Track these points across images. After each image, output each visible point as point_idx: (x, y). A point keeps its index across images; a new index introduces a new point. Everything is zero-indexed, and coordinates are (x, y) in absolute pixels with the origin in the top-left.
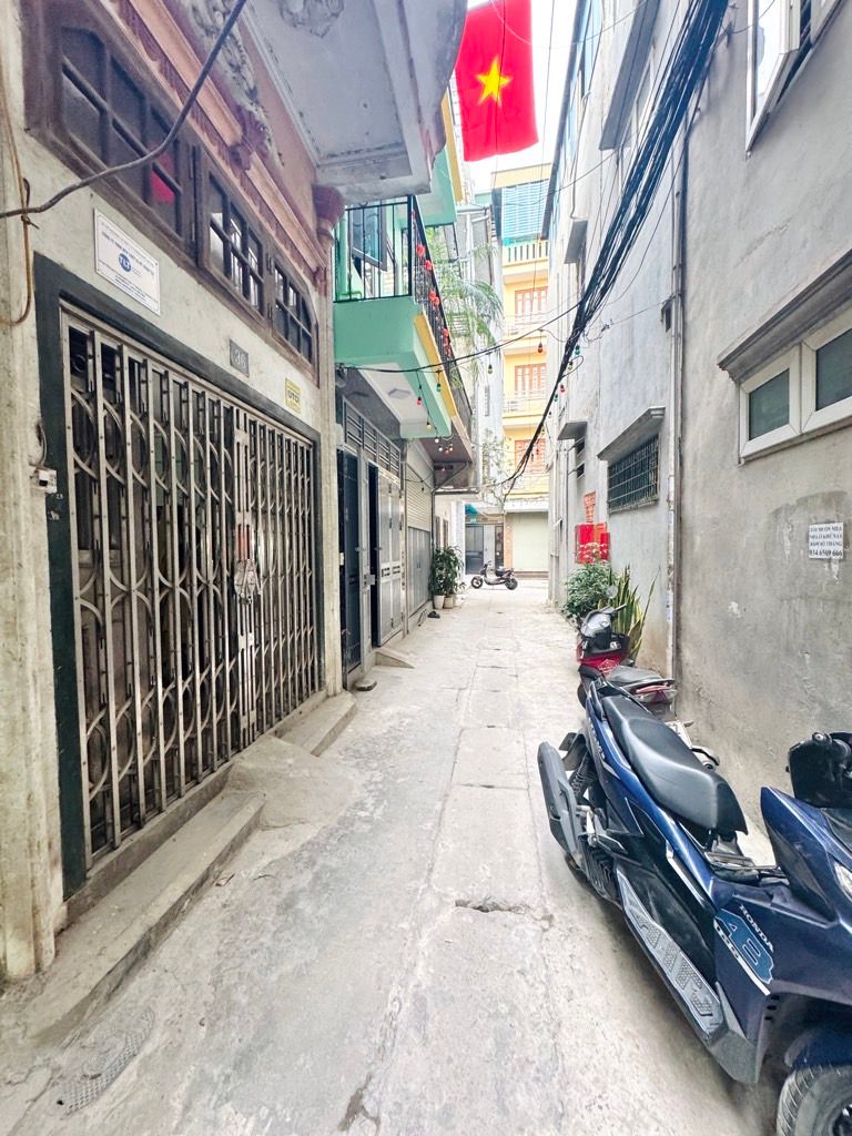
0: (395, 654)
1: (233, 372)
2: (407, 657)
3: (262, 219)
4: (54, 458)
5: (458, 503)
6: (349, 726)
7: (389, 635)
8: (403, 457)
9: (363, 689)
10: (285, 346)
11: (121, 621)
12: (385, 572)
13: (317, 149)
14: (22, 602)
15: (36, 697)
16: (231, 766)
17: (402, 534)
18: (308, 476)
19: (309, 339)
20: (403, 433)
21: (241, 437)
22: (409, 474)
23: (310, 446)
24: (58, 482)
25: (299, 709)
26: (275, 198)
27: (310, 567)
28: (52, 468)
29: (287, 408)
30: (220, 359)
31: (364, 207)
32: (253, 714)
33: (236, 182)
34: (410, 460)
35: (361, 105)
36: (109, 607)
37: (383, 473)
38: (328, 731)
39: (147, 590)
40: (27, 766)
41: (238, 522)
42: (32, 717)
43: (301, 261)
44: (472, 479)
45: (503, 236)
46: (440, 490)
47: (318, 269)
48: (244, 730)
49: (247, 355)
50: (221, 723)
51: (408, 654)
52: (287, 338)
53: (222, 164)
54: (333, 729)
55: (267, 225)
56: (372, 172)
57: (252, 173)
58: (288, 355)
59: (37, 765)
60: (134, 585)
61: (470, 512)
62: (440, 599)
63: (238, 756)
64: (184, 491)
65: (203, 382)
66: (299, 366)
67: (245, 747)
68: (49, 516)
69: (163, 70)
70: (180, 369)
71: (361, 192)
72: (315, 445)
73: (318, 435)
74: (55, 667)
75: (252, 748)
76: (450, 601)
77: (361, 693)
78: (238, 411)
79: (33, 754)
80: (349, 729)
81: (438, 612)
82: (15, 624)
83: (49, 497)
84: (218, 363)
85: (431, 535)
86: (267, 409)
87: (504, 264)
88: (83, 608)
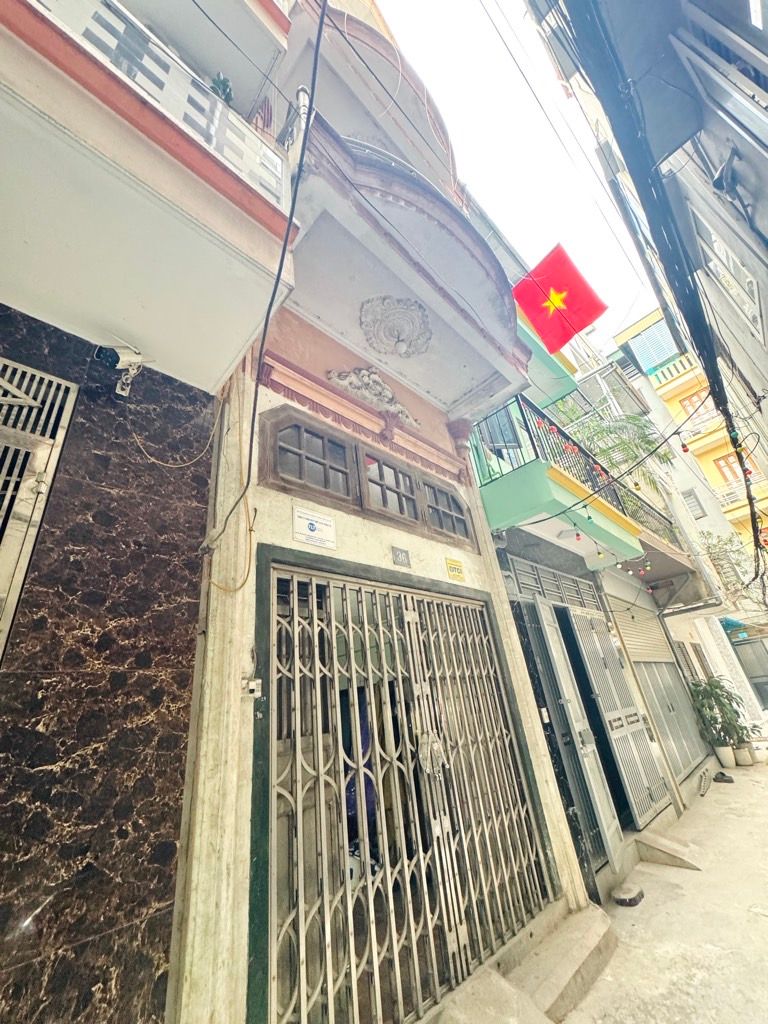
0: (666, 844)
1: (397, 568)
2: (686, 850)
3: (409, 461)
4: (262, 670)
5: (707, 620)
6: (608, 970)
7: (651, 813)
8: (599, 588)
9: (622, 903)
10: (441, 534)
11: (311, 806)
12: (615, 724)
13: (445, 403)
14: (224, 795)
15: (227, 891)
16: (440, 1014)
17: (627, 673)
18: (486, 634)
19: (463, 522)
20: (590, 566)
21: (411, 616)
22: (612, 604)
23: (482, 606)
24: (262, 688)
25: (529, 927)
26: (415, 445)
27: (507, 727)
28: (259, 678)
29: (450, 581)
30: (385, 562)
31: (485, 419)
32: (463, 929)
33: (387, 450)
34: (609, 587)
35: (462, 367)
36: (300, 795)
37: (575, 611)
38: (570, 974)
39: (333, 772)
40: (213, 973)
41: (416, 693)
42: (223, 913)
43: (444, 471)
44: (703, 591)
45: (644, 370)
46: (666, 611)
47: (460, 471)
48: (454, 954)
49: (406, 552)
50: (423, 939)
51: (686, 845)
52: (442, 528)
53: (376, 445)
54: (578, 971)
55: (413, 463)
56: (483, 397)
57: (397, 439)
58: (445, 540)
59: (222, 973)
60: (322, 770)
61: (729, 627)
62: (726, 753)
63: (450, 996)
64: (363, 674)
65: (373, 583)
66: (457, 544)
67: (458, 983)
68: (255, 716)
69: (335, 420)
70: (354, 580)
71: (480, 411)
72: (487, 604)
73: (489, 595)
74: (252, 858)
75: (467, 986)
76: (744, 754)
77: (622, 910)
78: (405, 597)
79: (220, 960)
80: (607, 976)
81: (727, 773)
82: (218, 816)
83: (256, 700)
84: (384, 566)
85: (675, 665)
86: (432, 587)
87: (656, 388)
88: (280, 796)
